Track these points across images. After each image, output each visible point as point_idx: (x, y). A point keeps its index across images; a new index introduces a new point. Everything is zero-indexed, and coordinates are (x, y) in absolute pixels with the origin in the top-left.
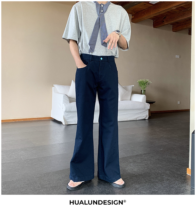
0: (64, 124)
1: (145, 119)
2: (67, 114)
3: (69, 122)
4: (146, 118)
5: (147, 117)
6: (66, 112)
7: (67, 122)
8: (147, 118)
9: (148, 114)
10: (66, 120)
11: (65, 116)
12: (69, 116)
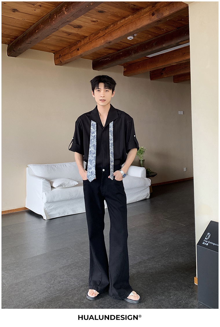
0: (45, 218)
1: (145, 199)
2: (49, 205)
3: (51, 215)
4: (146, 197)
5: (148, 195)
6: (47, 202)
7: (49, 215)
8: (148, 197)
9: (149, 192)
10: (48, 213)
11: (46, 208)
12: (52, 208)
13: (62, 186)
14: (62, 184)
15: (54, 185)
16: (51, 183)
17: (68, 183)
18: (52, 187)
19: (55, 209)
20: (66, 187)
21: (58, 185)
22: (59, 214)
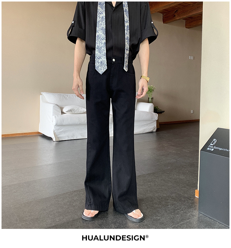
0: (54, 140)
1: (152, 132)
2: (58, 128)
3: (61, 137)
4: (153, 130)
5: (155, 129)
6: (57, 125)
7: (58, 138)
9: (156, 126)
10: (57, 136)
11: (56, 130)
12: (61, 130)
13: (72, 111)
14: (72, 109)
15: (64, 111)
16: (62, 109)
17: (78, 109)
18: (63, 113)
19: (64, 132)
20: (76, 112)
21: (67, 110)
22: (68, 137)
